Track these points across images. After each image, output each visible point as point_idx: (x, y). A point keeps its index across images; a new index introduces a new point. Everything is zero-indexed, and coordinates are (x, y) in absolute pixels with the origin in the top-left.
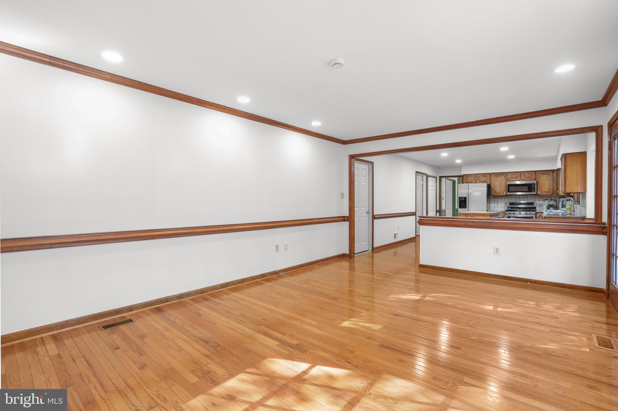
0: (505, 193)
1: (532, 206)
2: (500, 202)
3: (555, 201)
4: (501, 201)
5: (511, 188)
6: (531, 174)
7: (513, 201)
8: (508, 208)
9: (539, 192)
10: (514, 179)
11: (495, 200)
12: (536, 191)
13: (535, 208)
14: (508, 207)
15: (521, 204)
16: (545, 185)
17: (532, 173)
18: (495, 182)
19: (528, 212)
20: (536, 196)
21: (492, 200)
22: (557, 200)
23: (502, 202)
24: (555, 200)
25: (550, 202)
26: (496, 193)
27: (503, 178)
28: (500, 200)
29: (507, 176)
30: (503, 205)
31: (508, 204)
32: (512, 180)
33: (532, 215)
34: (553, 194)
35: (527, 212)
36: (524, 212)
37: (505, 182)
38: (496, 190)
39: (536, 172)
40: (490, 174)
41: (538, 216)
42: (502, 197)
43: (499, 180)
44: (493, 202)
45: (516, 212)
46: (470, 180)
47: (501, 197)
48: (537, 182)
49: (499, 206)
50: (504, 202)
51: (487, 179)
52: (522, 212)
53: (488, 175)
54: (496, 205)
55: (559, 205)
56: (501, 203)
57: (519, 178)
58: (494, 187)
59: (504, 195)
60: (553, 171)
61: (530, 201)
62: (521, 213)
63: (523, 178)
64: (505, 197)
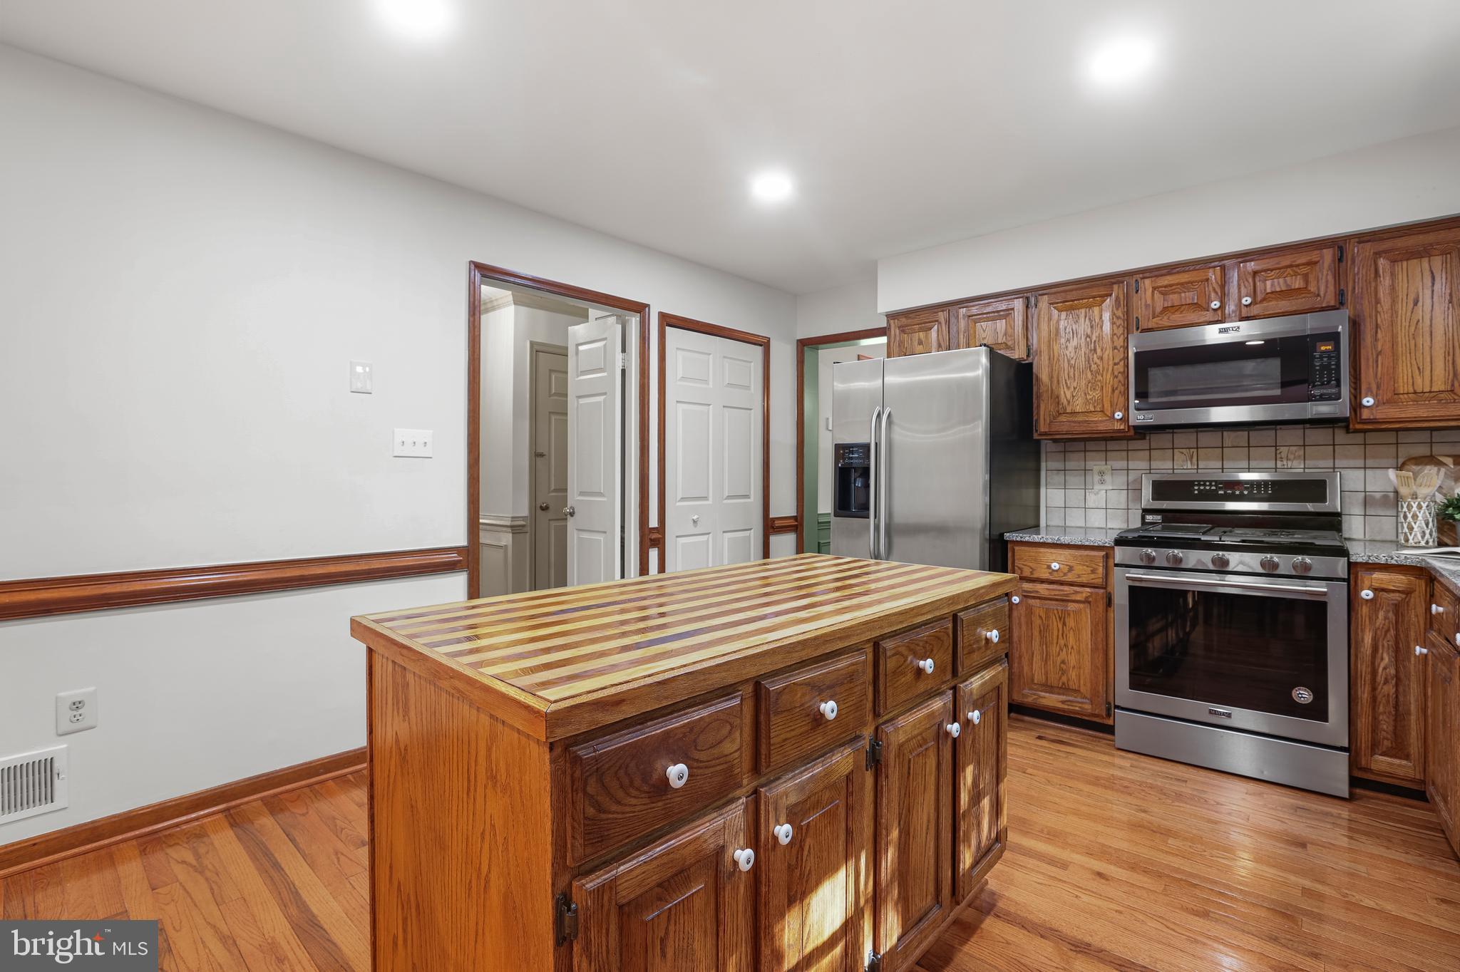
0: (1118, 415)
1: (1310, 507)
2: (1097, 478)
4: (1101, 473)
5: (1158, 377)
6: (1305, 270)
7: (1180, 466)
8: (1143, 518)
9: (1368, 401)
10: (1177, 318)
11: (1070, 465)
12: (1345, 390)
13: (1333, 521)
14: (1146, 511)
15: (1234, 490)
17: (1314, 256)
18: (1056, 347)
19: (1285, 562)
20: (1341, 436)
21: (1052, 465)
23: (1108, 478)
26: (1063, 418)
27: (1107, 316)
28: (1096, 465)
29: (1135, 298)
30: (1119, 499)
31: (1147, 492)
32: (1165, 322)
33: (1320, 587)
35: (1276, 558)
36: (1252, 560)
37: (1120, 342)
38: (1065, 394)
39: (1341, 249)
40: (1029, 300)
41: (1367, 594)
42: (1111, 445)
43: (1084, 327)
44: (1059, 478)
45: (1193, 557)
47: (1102, 445)
48: (1355, 325)
49: (1093, 500)
50: (1121, 479)
51: (1010, 332)
52: (1236, 560)
53: (1015, 303)
54: (1075, 496)
56: (1102, 482)
57: (1215, 304)
58: (1051, 378)
59: (1119, 427)
61: (1295, 468)
62: (1226, 563)
63: (1247, 300)
64: (1123, 444)
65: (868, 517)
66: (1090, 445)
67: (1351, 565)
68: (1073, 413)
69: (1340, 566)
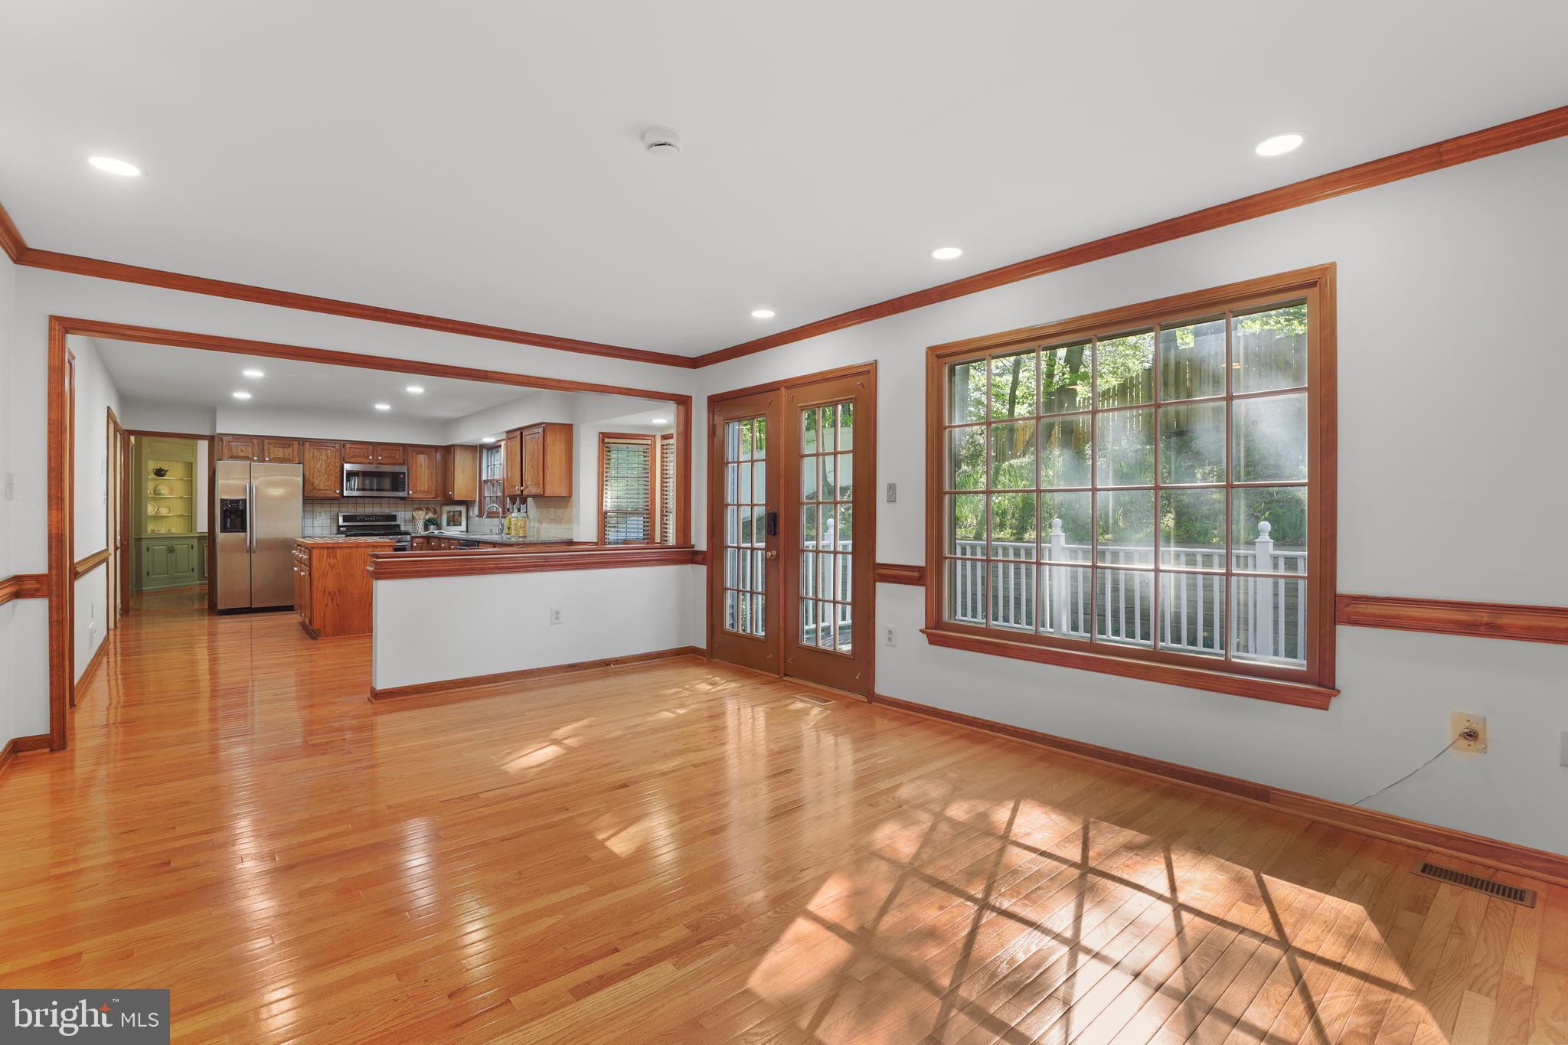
0: (338, 491)
2: (318, 514)
3: (435, 512)
4: (320, 512)
6: (395, 451)
8: (337, 530)
9: (411, 492)
10: (357, 459)
11: (307, 509)
12: (405, 490)
14: (341, 525)
16: (422, 477)
17: (398, 448)
18: (312, 463)
21: (311, 509)
22: (438, 509)
23: (323, 514)
24: (435, 510)
25: (427, 514)
26: (315, 491)
27: (332, 454)
28: (318, 509)
29: (343, 449)
30: (327, 522)
32: (353, 461)
34: (437, 496)
37: (338, 465)
38: (316, 482)
39: (404, 447)
40: (302, 441)
43: (324, 457)
44: (313, 514)
46: (242, 451)
47: (321, 502)
48: (409, 470)
49: (316, 523)
50: (328, 515)
51: (291, 454)
53: (296, 443)
54: (309, 521)
55: (441, 520)
56: (320, 516)
57: (371, 457)
59: (336, 495)
60: (436, 448)
61: (385, 511)
63: (379, 458)
64: (337, 501)
65: (246, 531)
66: (315, 502)
67: (412, 537)
68: (319, 489)
69: (409, 537)
